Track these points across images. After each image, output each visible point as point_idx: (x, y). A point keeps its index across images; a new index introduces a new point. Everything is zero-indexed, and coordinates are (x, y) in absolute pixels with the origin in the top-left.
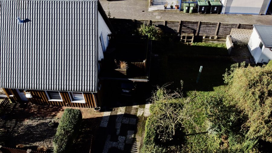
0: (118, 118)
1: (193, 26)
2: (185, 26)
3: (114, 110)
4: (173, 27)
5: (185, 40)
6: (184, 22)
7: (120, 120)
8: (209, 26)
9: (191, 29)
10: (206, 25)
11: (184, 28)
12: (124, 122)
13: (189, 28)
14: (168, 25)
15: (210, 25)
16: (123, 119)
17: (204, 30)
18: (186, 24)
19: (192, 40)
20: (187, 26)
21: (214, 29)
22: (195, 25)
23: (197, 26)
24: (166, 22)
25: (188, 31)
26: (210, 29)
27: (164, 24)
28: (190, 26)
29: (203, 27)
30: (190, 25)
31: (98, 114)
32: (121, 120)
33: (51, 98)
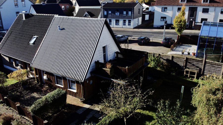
0: (93, 112)
1: (197, 63)
2: (190, 63)
3: (94, 105)
4: (179, 62)
5: (189, 75)
6: (189, 59)
7: (93, 113)
8: (214, 66)
9: (196, 66)
10: (211, 64)
11: (189, 64)
12: (95, 116)
13: (193, 65)
14: (175, 60)
15: (216, 65)
16: (96, 113)
17: (209, 69)
18: (191, 61)
19: (195, 76)
20: (192, 63)
21: (219, 70)
22: (200, 63)
23: (202, 64)
24: (173, 57)
25: (193, 68)
26: (216, 69)
27: (171, 59)
28: (195, 64)
29: (208, 66)
30: (195, 62)
31: (81, 104)
32: (95, 113)
33: (57, 84)
